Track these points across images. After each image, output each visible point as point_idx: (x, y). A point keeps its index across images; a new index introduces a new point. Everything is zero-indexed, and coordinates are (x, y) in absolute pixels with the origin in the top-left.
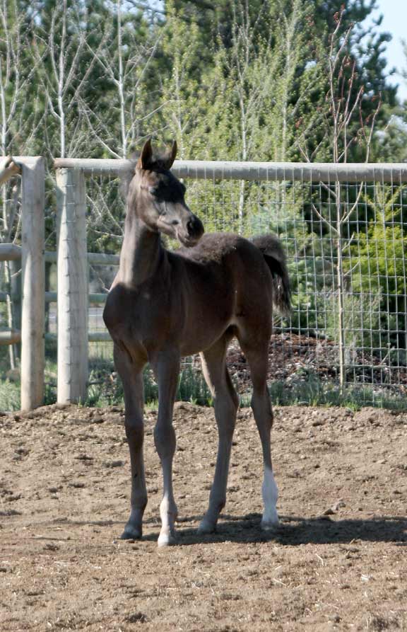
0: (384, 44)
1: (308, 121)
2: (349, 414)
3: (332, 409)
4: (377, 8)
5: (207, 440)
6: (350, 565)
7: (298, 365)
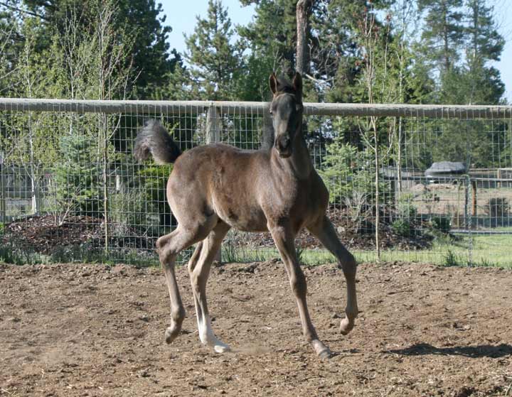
0: (167, 34)
1: (115, 81)
2: (108, 268)
3: (96, 265)
4: (162, 11)
5: (8, 286)
6: (63, 377)
7: (89, 236)
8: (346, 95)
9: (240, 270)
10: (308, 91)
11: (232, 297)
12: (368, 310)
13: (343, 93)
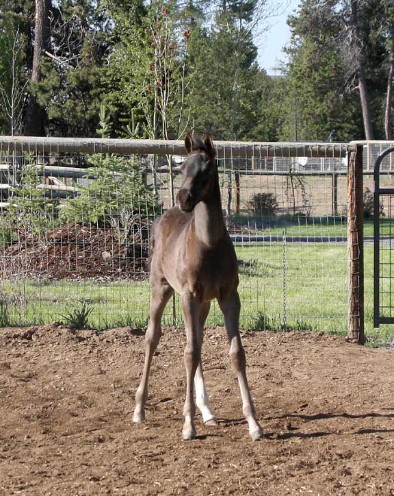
8: (92, 77)
9: (15, 337)
10: (49, 71)
11: (12, 376)
12: (177, 396)
13: (90, 74)
